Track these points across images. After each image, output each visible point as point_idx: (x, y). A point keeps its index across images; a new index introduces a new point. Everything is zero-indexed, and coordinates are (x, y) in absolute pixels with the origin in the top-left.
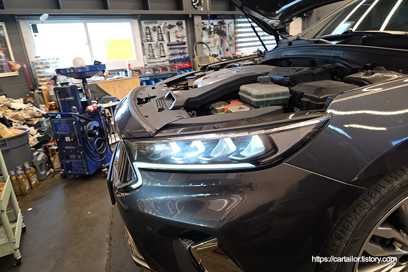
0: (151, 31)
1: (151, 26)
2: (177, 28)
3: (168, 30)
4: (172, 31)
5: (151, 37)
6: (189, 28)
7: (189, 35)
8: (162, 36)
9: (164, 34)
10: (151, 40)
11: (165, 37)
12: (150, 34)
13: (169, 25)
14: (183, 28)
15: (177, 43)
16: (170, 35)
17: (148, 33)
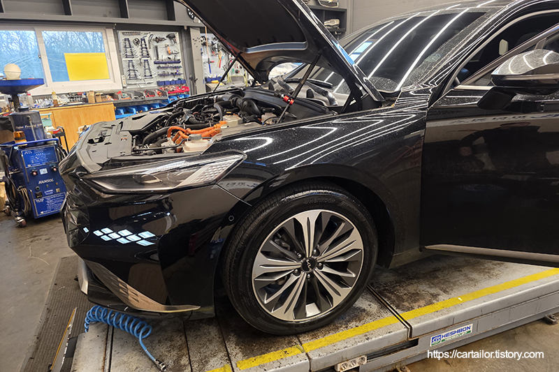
0: (132, 44)
1: (132, 38)
2: (168, 42)
3: (155, 44)
4: (161, 45)
5: (132, 52)
7: (185, 51)
8: (147, 51)
9: (150, 48)
10: (132, 56)
11: (151, 52)
12: (130, 48)
13: (157, 38)
14: (175, 42)
15: (168, 60)
16: (158, 50)
17: (128, 46)
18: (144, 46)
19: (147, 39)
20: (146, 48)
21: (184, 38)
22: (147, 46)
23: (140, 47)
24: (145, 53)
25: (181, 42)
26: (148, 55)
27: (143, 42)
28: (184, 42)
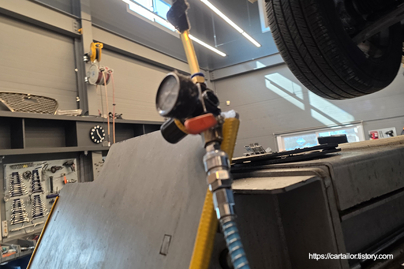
0: (21, 178)
1: (21, 172)
2: (64, 170)
3: (50, 174)
5: (20, 188)
8: (39, 185)
10: (20, 193)
12: (19, 184)
13: (52, 167)
14: (73, 170)
16: (54, 185)
17: (16, 181)
18: (36, 179)
19: (40, 171)
20: (39, 181)
21: (82, 164)
22: (40, 179)
23: (30, 180)
24: (36, 187)
25: (79, 169)
26: (40, 188)
27: (35, 174)
28: (82, 169)
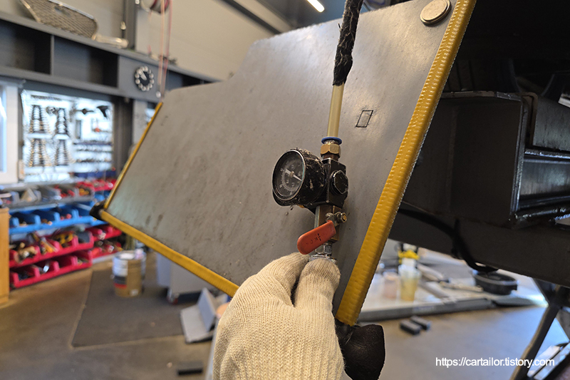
0: (45, 114)
1: (44, 104)
2: (99, 114)
3: (80, 116)
4: (87, 118)
5: (42, 125)
6: (120, 120)
7: (120, 131)
8: (66, 126)
9: (71, 121)
10: (42, 131)
11: (71, 127)
12: (40, 119)
17: (37, 116)
18: (62, 120)
19: (68, 110)
20: (65, 123)
21: (121, 114)
24: (62, 127)
27: (62, 113)
